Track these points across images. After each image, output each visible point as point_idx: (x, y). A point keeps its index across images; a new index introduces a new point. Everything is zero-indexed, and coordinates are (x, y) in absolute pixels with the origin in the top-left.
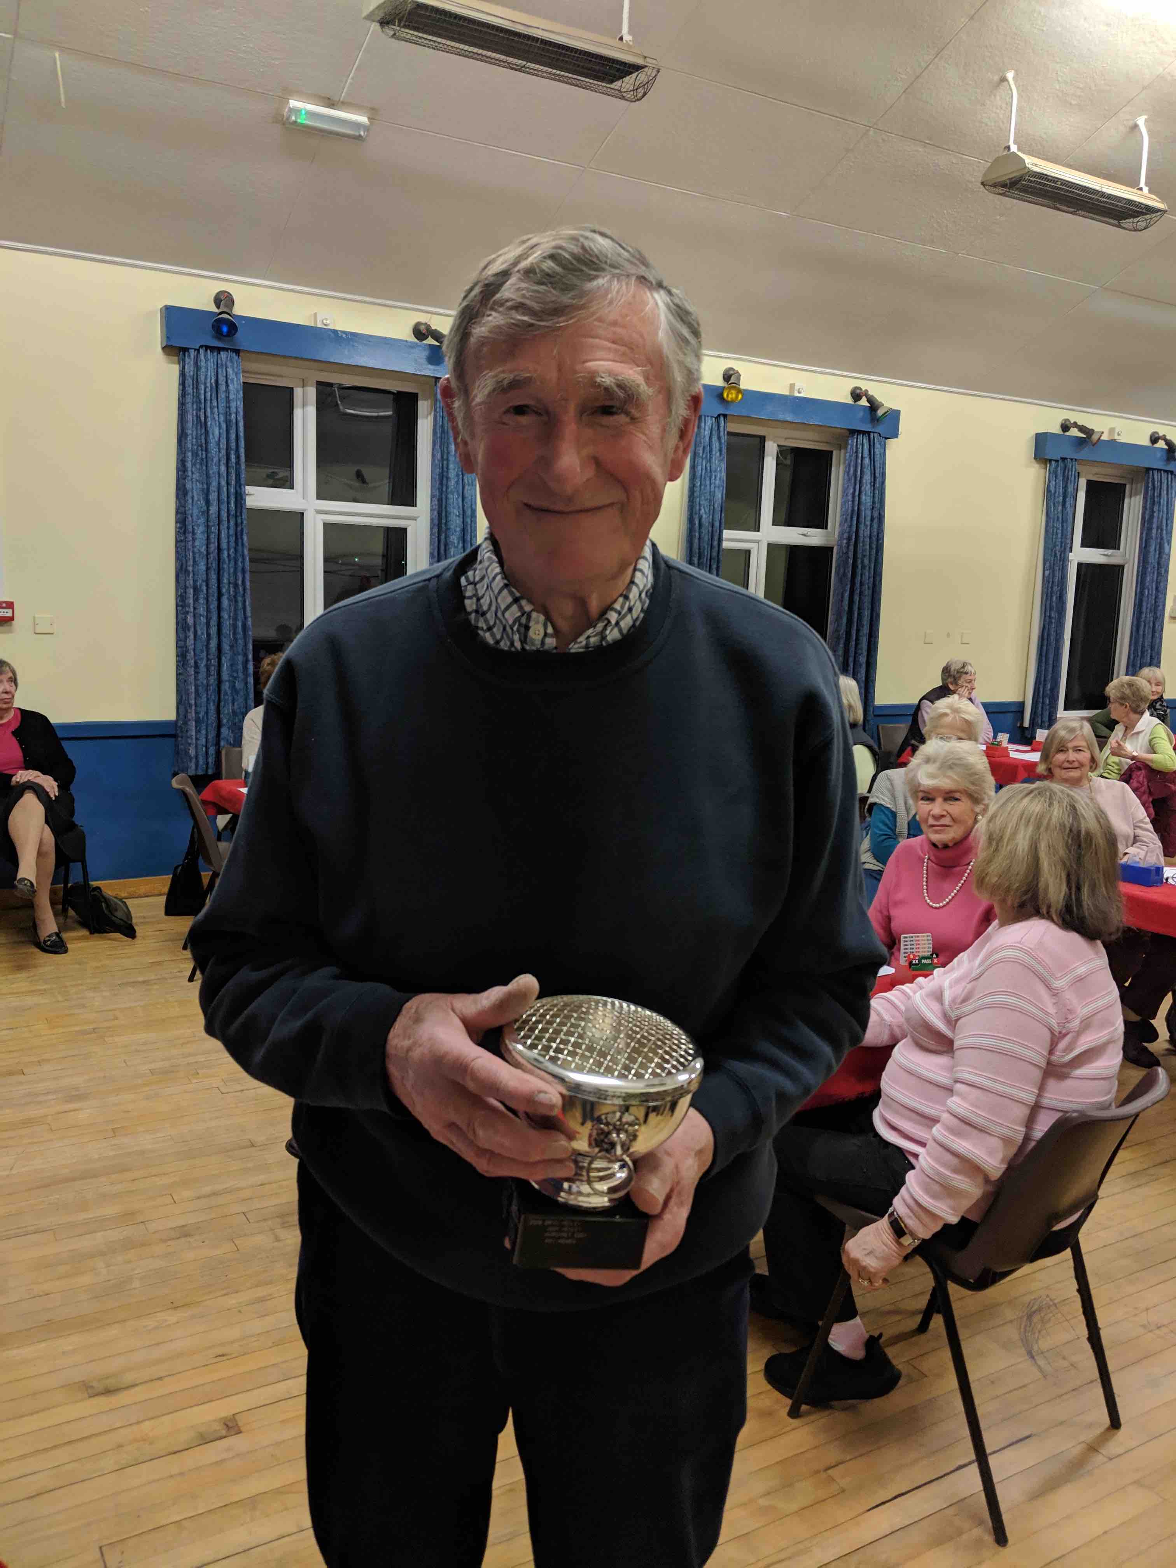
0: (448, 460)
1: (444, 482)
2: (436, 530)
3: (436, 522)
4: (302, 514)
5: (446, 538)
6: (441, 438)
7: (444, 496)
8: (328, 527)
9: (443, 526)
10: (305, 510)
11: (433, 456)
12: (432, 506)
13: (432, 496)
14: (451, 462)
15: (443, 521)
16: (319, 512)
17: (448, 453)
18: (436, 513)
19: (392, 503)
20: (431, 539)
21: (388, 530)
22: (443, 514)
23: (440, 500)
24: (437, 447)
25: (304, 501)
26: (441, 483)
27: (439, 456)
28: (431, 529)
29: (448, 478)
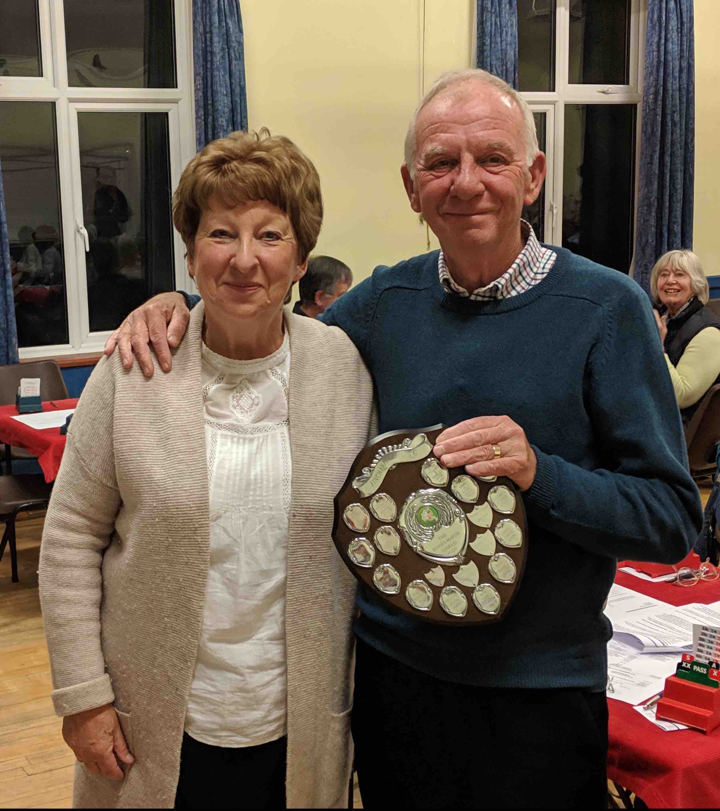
0: (211, 32)
1: (209, 58)
2: (201, 113)
3: (201, 103)
4: (54, 104)
5: (213, 120)
6: (202, 8)
7: (209, 74)
8: (82, 116)
9: (210, 107)
10: (57, 99)
11: (195, 29)
12: (196, 86)
13: (196, 75)
14: (215, 35)
15: (210, 102)
16: (71, 100)
17: (211, 25)
18: (200, 94)
19: (149, 85)
20: (197, 124)
21: (147, 116)
22: (209, 94)
23: (205, 79)
24: (199, 18)
25: (54, 89)
26: (205, 60)
27: (201, 29)
28: (197, 112)
29: (212, 53)
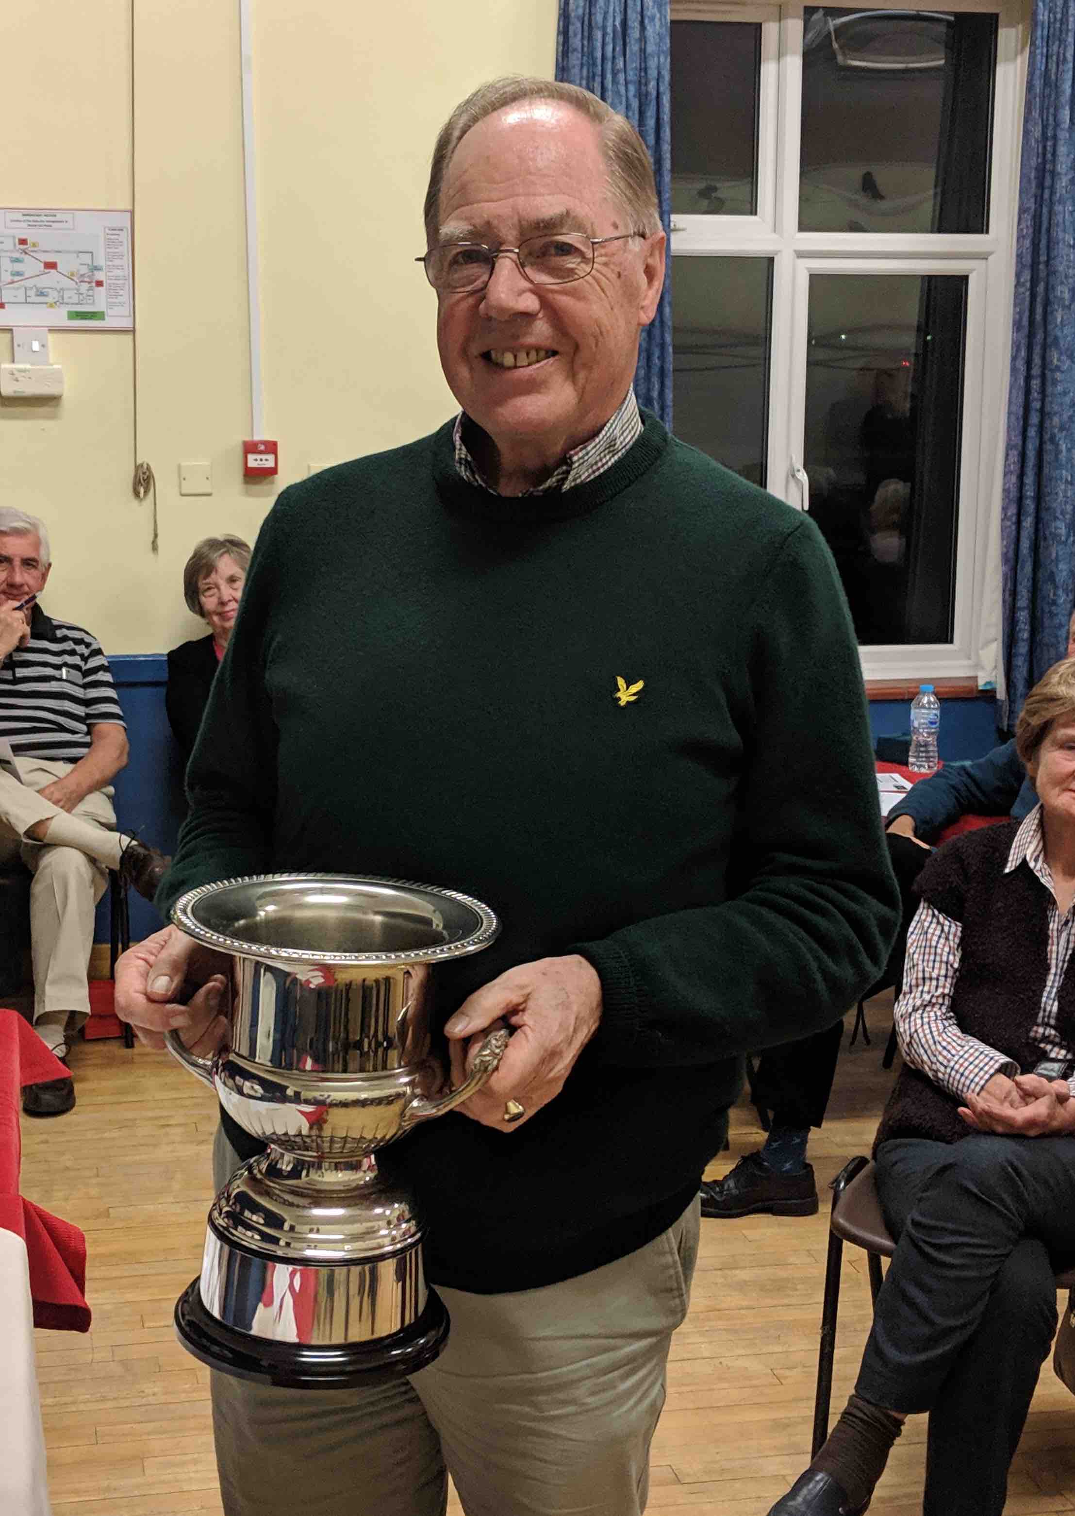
0: (1055, 138)
1: (1048, 182)
2: (1027, 276)
3: (1028, 259)
4: (771, 260)
5: (1047, 290)
6: (1043, 96)
7: (1045, 210)
8: (816, 281)
9: (1042, 267)
10: (777, 253)
11: (1026, 133)
12: (1020, 230)
13: (1022, 210)
14: (1061, 142)
15: (1043, 258)
16: (801, 255)
17: (1057, 125)
18: (1027, 243)
19: (941, 229)
20: (1016, 295)
21: (931, 282)
22: (1043, 244)
23: (1037, 218)
24: (1036, 114)
25: (774, 236)
26: (1041, 186)
27: (1037, 133)
28: (1018, 275)
29: (1054, 174)
